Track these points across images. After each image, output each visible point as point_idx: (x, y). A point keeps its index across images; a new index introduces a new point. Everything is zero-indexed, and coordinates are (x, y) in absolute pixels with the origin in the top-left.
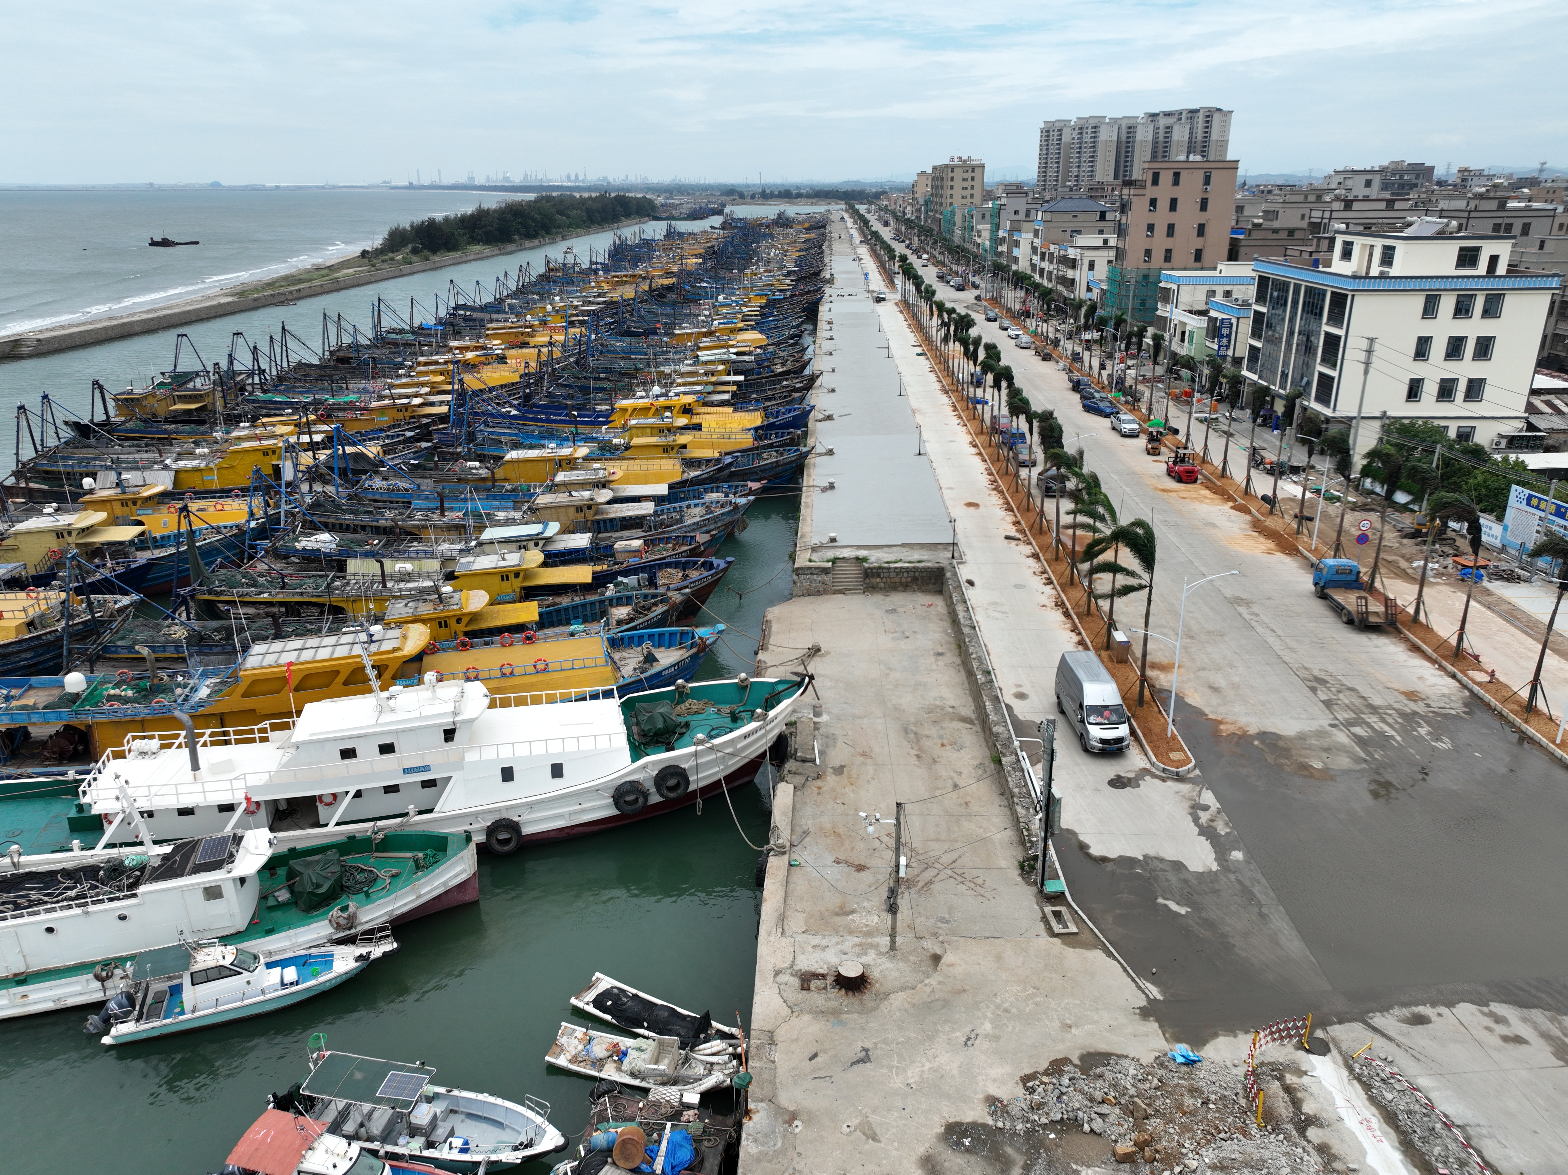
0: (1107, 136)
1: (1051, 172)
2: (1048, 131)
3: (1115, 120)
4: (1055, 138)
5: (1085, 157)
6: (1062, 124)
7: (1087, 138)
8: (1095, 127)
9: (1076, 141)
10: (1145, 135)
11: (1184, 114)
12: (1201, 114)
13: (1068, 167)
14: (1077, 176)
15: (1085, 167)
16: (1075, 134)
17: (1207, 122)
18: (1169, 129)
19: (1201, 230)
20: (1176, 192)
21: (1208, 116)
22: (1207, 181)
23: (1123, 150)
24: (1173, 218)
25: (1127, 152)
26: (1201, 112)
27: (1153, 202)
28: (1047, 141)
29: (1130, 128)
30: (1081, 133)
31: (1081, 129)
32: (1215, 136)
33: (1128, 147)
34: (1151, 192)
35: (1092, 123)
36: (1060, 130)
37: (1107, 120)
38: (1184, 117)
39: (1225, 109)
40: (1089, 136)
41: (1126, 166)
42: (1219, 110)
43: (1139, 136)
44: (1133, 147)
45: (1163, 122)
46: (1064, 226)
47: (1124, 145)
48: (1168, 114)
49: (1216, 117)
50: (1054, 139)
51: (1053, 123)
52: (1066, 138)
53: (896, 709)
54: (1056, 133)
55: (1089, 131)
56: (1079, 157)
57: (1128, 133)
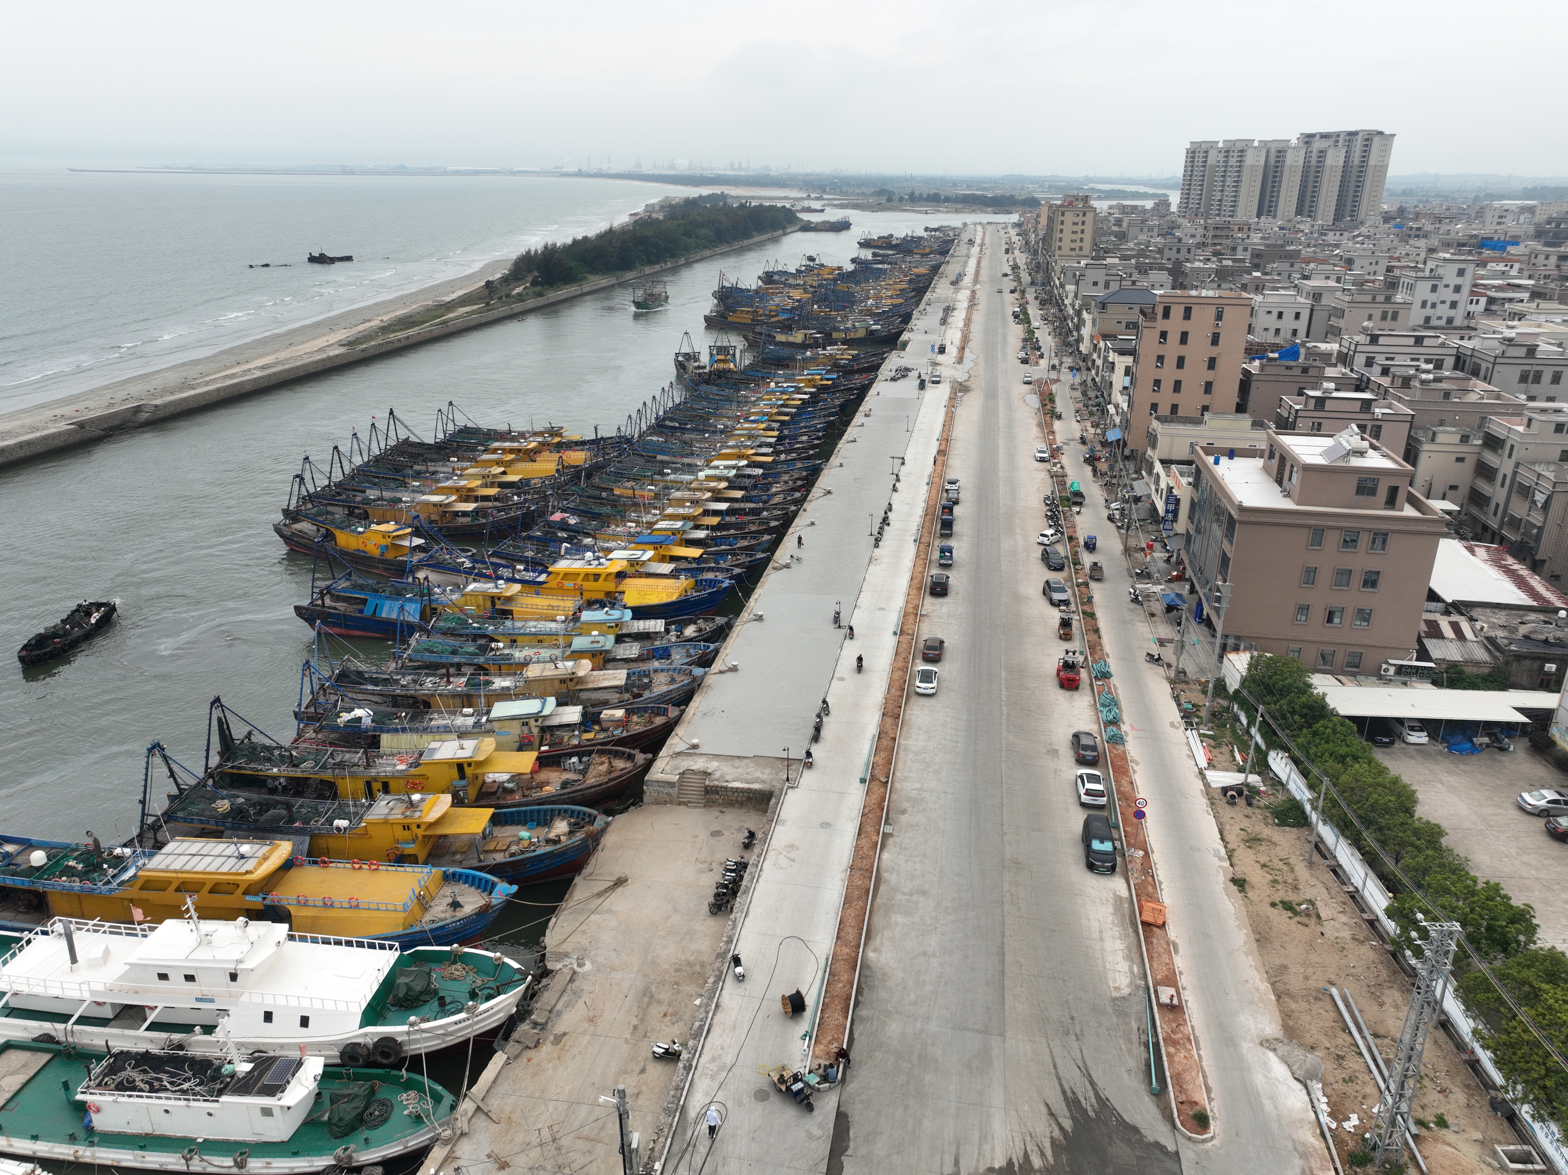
0: (1254, 161)
1: (1194, 194)
2: (1194, 152)
3: (1265, 143)
4: (1201, 160)
5: (1229, 181)
6: (1209, 146)
7: (1233, 161)
8: (1242, 151)
9: (1222, 164)
10: (1294, 161)
11: (1342, 136)
12: (1359, 138)
13: (1211, 190)
14: (1220, 200)
15: (1229, 191)
16: (1221, 157)
17: (1366, 146)
18: (1322, 153)
19: (1212, 363)
20: (1186, 326)
21: (1367, 140)
22: (1219, 317)
23: (1271, 174)
24: (1183, 350)
25: (1275, 177)
26: (1360, 135)
27: (1164, 335)
28: (1192, 162)
29: (1279, 152)
30: (1227, 157)
31: (1227, 151)
32: (1373, 161)
33: (1276, 172)
34: (1161, 324)
35: (1239, 146)
36: (1207, 152)
37: (1256, 144)
38: (1341, 139)
39: (1387, 132)
40: (1235, 159)
41: (1273, 192)
42: (1381, 133)
43: (1289, 161)
44: (1282, 172)
45: (1317, 145)
46: (1119, 317)
47: (1272, 169)
48: (1325, 136)
49: (1377, 141)
50: (1199, 160)
51: (1200, 143)
52: (1211, 161)
53: (653, 962)
54: (1201, 155)
55: (1236, 155)
56: (1224, 181)
57: (1277, 157)
